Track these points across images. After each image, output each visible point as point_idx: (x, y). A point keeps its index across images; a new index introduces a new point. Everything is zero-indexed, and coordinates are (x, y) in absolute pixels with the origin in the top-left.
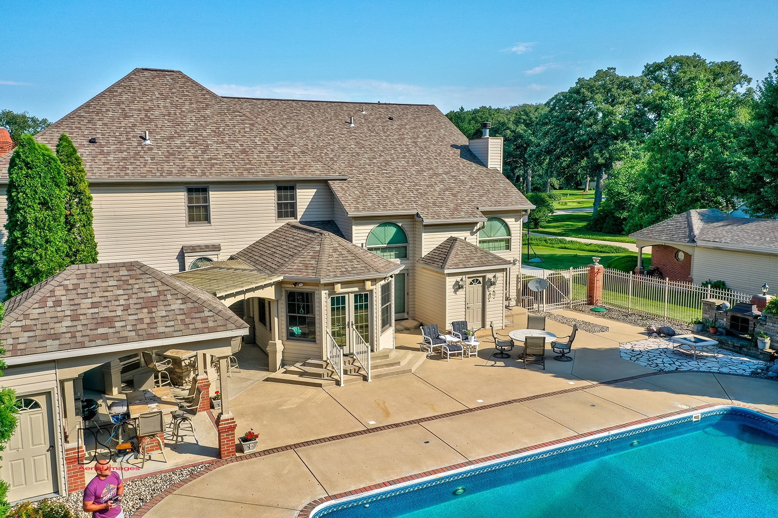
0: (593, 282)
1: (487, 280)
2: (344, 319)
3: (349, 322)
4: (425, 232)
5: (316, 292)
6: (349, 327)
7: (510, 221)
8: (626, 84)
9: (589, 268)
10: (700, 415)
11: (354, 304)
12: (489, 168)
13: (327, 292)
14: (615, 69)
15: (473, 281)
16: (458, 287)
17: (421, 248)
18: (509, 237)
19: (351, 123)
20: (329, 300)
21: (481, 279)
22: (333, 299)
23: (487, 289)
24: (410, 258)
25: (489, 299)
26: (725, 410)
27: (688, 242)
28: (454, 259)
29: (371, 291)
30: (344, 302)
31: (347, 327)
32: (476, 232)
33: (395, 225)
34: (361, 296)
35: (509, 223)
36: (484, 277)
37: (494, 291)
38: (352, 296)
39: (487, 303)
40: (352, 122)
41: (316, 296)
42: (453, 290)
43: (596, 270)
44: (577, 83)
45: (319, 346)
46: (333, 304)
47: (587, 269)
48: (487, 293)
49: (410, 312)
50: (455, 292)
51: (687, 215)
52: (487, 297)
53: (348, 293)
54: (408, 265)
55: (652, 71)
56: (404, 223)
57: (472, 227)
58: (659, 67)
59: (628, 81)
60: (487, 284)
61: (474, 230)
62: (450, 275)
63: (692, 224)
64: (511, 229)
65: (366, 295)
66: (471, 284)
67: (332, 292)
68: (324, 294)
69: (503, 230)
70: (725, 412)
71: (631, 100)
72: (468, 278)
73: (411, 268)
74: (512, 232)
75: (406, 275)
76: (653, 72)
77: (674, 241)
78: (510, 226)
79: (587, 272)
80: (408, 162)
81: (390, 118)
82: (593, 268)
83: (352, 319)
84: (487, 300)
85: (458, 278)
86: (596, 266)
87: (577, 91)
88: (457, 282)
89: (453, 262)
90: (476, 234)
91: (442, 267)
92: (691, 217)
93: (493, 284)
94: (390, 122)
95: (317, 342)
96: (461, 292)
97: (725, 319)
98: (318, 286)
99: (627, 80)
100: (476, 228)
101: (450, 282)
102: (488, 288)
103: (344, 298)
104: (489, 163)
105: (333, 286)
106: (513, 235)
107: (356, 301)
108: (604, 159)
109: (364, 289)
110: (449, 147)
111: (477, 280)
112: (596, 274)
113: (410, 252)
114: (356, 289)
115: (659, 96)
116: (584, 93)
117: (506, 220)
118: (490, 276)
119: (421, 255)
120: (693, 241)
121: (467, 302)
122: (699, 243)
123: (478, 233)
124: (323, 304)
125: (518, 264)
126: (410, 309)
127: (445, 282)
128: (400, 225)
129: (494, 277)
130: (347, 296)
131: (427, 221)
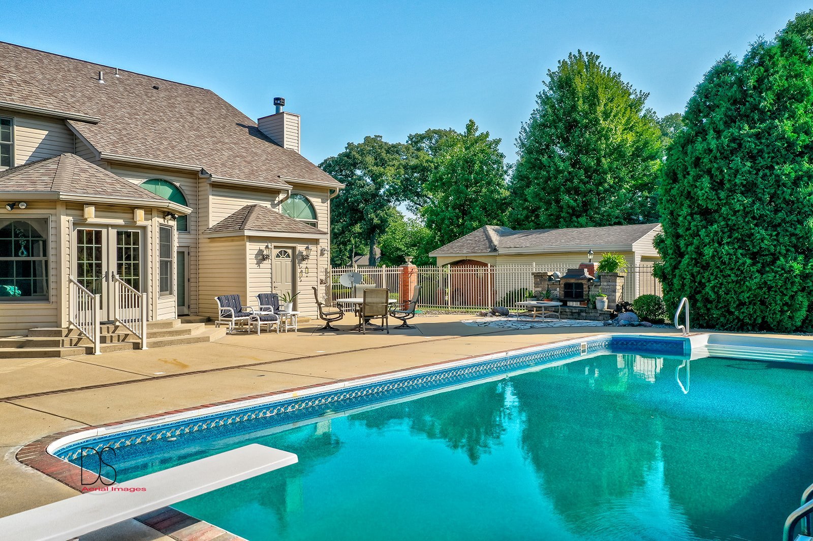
0: (407, 284)
1: (297, 253)
2: (99, 266)
3: (107, 273)
4: (213, 195)
5: (52, 218)
6: (107, 280)
7: (316, 201)
8: (393, 149)
9: (402, 268)
10: (586, 343)
11: (116, 246)
12: (285, 148)
13: (71, 218)
14: (381, 137)
15: (281, 252)
16: (262, 258)
17: (208, 216)
18: (316, 221)
19: (100, 79)
20: (75, 235)
21: (290, 251)
22: (80, 233)
23: (297, 265)
24: (192, 232)
25: (300, 277)
26: (607, 341)
27: (490, 252)
28: (256, 222)
29: (144, 228)
30: (99, 240)
31: (104, 280)
32: (278, 204)
33: (170, 184)
34: (128, 235)
35: (315, 204)
36: (294, 249)
37: (307, 268)
38: (113, 233)
39: (299, 283)
40: (102, 78)
41: (51, 225)
42: (255, 261)
43: (410, 270)
44: (346, 148)
45: (54, 306)
46: (80, 241)
47: (400, 269)
48: (299, 270)
49: (192, 306)
50: (258, 264)
51: (484, 230)
52: (298, 275)
53: (107, 226)
54: (189, 241)
55: (416, 140)
56: (183, 183)
57: (274, 197)
58: (422, 138)
59: (395, 147)
60: (298, 259)
61: (276, 202)
62: (252, 239)
63: (490, 236)
64: (318, 211)
65: (136, 234)
66: (278, 256)
67: (79, 222)
68: (66, 221)
69: (307, 211)
70: (607, 343)
71: (400, 164)
72: (276, 247)
73: (193, 245)
74: (319, 215)
75: (186, 254)
76: (416, 143)
77: (476, 253)
78: (316, 208)
79: (400, 272)
80: (183, 126)
81: (155, 87)
82: (406, 268)
83: (113, 268)
84: (298, 280)
85: (262, 246)
86: (409, 266)
87: (347, 155)
88: (261, 251)
89: (254, 224)
90: (278, 207)
91: (241, 229)
92: (487, 231)
93: (304, 258)
94: (155, 91)
95: (52, 299)
96: (266, 264)
97: (558, 289)
98: (56, 208)
99: (393, 146)
100: (277, 199)
101: (252, 249)
102: (299, 263)
103: (98, 234)
104: (285, 143)
105: (81, 212)
106: (319, 219)
107: (119, 241)
108: (379, 219)
109: (132, 223)
110: (234, 125)
111: (285, 252)
112: (410, 275)
113: (192, 223)
114: (121, 222)
115: (426, 159)
116: (354, 155)
117: (312, 199)
118: (301, 248)
119: (208, 225)
120: (495, 250)
121: (274, 280)
122: (501, 251)
123: (280, 205)
124: (64, 238)
125: (326, 255)
126: (192, 302)
127: (245, 250)
128: (178, 184)
129: (307, 248)
130: (104, 231)
131: (216, 177)
